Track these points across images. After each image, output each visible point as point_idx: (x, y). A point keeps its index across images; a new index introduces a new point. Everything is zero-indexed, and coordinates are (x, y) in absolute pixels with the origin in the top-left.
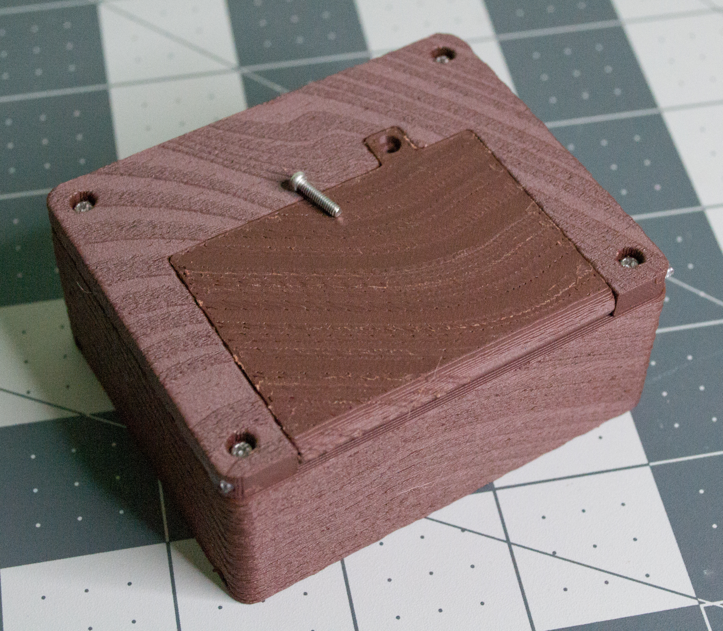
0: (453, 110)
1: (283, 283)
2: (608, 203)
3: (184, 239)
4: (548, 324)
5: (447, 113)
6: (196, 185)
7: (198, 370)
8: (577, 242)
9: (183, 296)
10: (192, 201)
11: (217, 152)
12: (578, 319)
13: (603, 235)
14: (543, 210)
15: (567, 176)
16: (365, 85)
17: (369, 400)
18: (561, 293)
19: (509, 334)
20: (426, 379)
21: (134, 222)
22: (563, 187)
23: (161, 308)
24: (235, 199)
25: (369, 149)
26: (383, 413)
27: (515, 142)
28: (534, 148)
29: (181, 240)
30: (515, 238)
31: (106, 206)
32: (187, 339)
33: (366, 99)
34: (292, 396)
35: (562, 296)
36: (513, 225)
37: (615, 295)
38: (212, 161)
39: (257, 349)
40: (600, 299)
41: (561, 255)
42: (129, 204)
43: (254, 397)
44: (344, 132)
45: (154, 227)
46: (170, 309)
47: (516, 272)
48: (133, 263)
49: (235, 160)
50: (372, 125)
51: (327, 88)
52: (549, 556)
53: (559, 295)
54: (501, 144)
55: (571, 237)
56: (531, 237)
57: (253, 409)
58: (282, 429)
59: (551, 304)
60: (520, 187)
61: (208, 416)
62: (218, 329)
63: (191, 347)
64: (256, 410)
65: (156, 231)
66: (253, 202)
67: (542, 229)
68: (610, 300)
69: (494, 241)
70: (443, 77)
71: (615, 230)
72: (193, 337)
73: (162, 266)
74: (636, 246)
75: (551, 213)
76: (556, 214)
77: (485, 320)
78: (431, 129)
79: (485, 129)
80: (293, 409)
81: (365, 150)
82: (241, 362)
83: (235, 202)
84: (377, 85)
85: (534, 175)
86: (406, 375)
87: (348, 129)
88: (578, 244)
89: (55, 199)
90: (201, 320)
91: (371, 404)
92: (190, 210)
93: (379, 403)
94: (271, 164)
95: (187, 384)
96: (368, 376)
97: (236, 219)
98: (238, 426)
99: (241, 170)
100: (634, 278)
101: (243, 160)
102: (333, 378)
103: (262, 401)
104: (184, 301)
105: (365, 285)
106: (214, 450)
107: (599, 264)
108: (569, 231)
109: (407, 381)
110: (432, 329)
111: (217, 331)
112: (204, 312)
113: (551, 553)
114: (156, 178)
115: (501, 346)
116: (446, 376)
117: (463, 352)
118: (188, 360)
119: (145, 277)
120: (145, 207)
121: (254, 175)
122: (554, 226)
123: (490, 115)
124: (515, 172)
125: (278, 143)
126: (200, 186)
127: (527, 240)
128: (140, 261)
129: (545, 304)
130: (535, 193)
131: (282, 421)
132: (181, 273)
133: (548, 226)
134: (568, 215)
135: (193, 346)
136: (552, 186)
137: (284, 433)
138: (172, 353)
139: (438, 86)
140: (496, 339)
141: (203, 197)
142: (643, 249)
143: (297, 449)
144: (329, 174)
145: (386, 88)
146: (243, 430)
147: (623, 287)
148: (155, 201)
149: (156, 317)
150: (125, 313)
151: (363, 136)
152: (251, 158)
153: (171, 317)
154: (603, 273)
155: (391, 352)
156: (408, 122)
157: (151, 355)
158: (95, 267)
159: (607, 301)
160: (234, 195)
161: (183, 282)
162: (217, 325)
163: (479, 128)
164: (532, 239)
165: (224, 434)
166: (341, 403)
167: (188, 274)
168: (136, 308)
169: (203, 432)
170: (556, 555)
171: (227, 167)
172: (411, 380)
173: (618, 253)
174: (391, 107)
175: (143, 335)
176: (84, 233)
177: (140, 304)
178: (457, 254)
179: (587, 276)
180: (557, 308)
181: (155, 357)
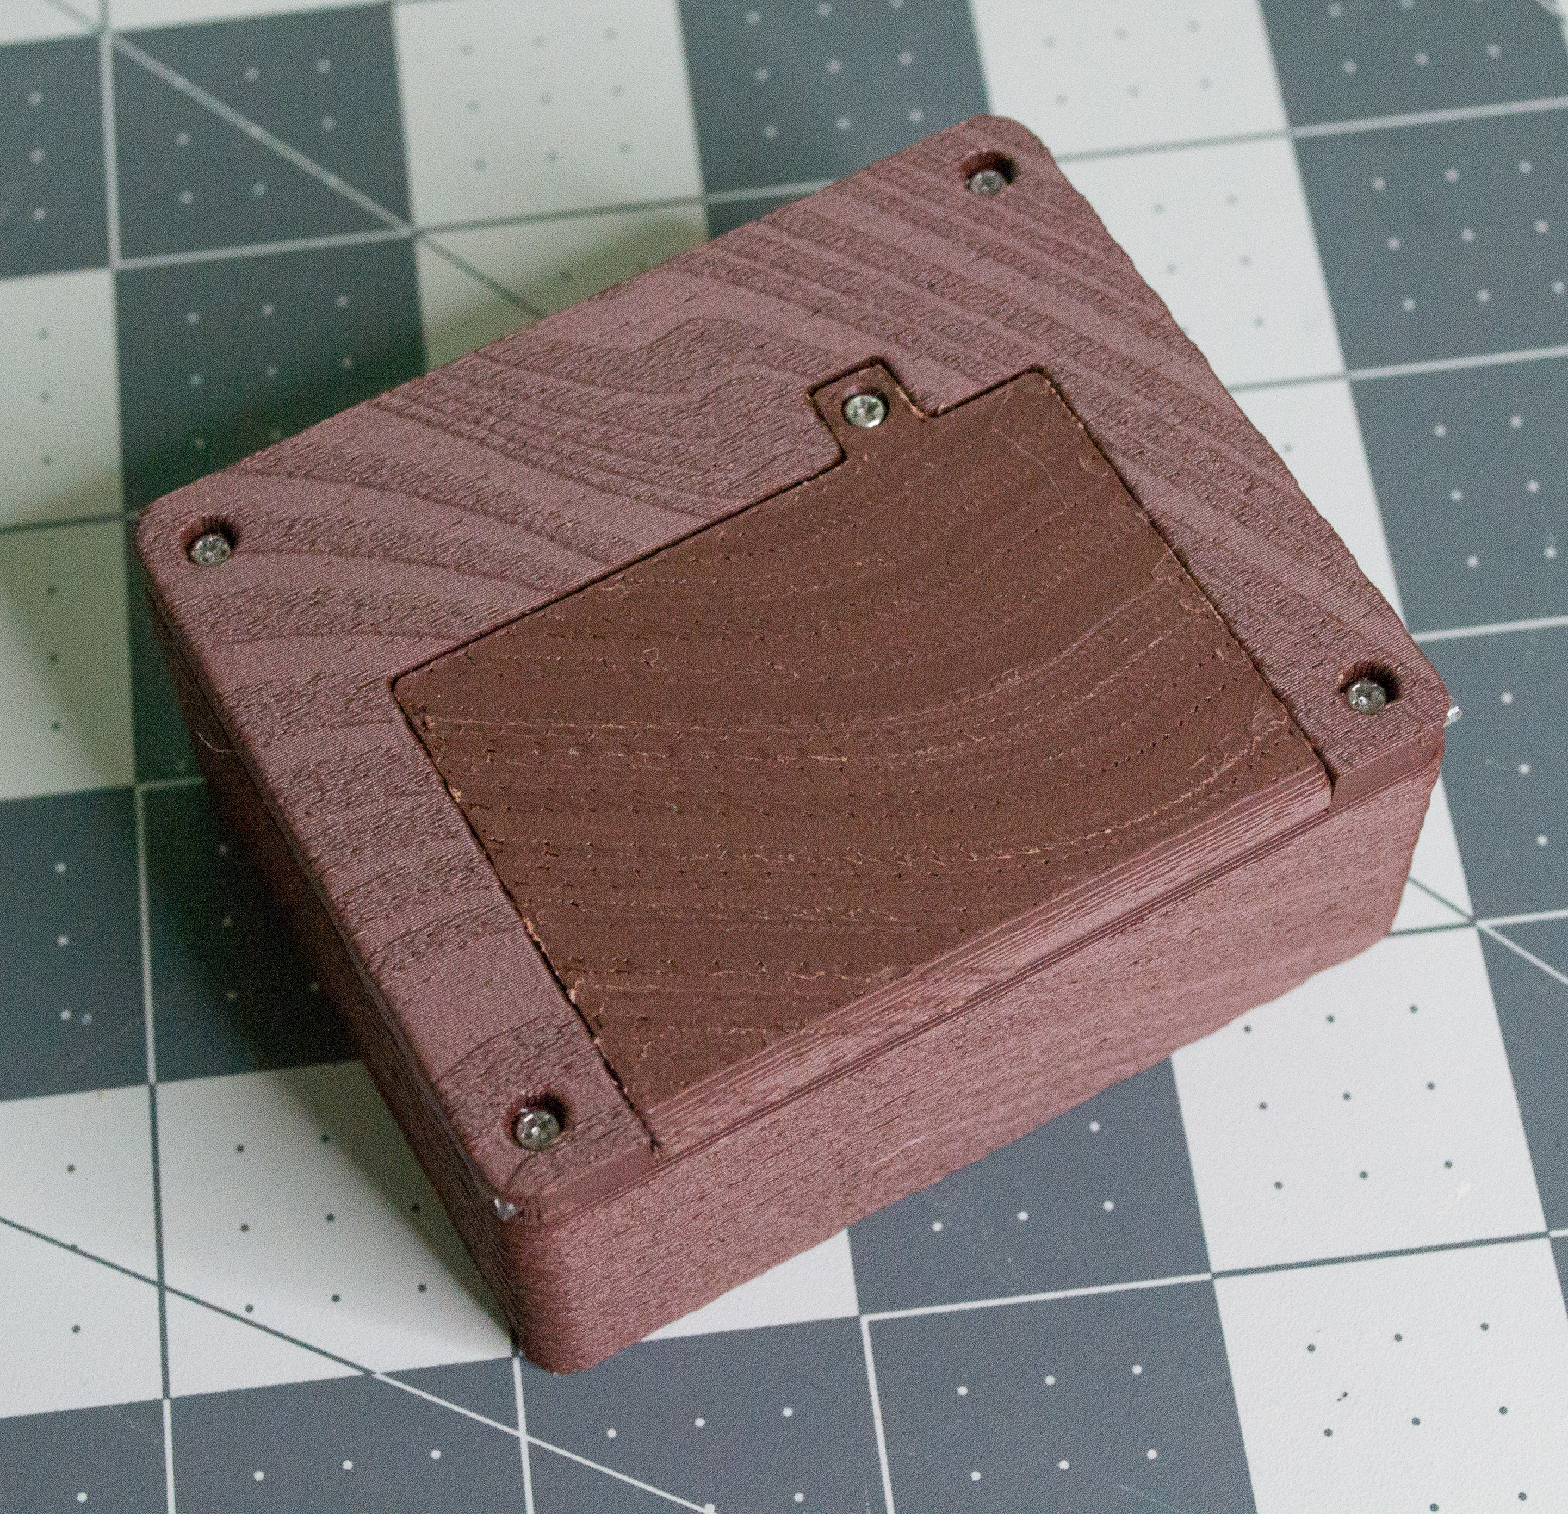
0: (1003, 316)
1: (629, 748)
2: (1328, 553)
3: (420, 635)
4: (1185, 848)
5: (992, 324)
6: (447, 502)
7: (449, 948)
8: (1256, 650)
9: (418, 774)
10: (438, 542)
11: (492, 420)
12: (1249, 835)
13: (1313, 631)
14: (1188, 571)
15: (1243, 484)
16: (814, 251)
17: (802, 1026)
18: (1216, 775)
19: (1103, 871)
20: (922, 977)
21: (316, 593)
22: (1232, 511)
23: (373, 801)
24: (529, 538)
25: (820, 416)
26: (830, 1052)
27: (1137, 398)
28: (1176, 412)
29: (414, 637)
30: (1126, 640)
31: (255, 552)
32: (426, 877)
33: (814, 286)
34: (644, 1015)
35: (1217, 785)
36: (1122, 607)
37: (1332, 777)
38: (482, 442)
39: (573, 904)
40: (1300, 789)
41: (1221, 684)
42: (305, 548)
43: (564, 1012)
44: (764, 371)
45: (359, 605)
46: (392, 803)
47: (1123, 724)
48: (315, 693)
49: (532, 441)
50: (827, 352)
51: (733, 259)
53: (1211, 780)
54: (1105, 402)
55: (1244, 635)
56: (1161, 638)
57: (562, 1042)
58: (620, 1088)
59: (1193, 802)
60: (1140, 515)
61: (469, 1055)
62: (492, 854)
63: (433, 894)
64: (567, 1043)
65: (364, 614)
66: (567, 545)
67: (1186, 619)
68: (1319, 790)
69: (1080, 648)
70: (987, 231)
71: (1338, 620)
72: (438, 871)
73: (376, 701)
74: (1383, 659)
75: (1204, 578)
76: (1214, 581)
77: (1051, 839)
78: (955, 364)
79: (1071, 365)
80: (645, 1047)
81: (812, 418)
82: (540, 934)
83: (529, 544)
84: (841, 251)
85: (1172, 482)
86: (881, 969)
87: (776, 364)
88: (1258, 655)
89: (150, 535)
90: (457, 832)
91: (806, 1036)
92: (433, 564)
93: (822, 1032)
94: (608, 449)
95: (424, 981)
96: (800, 971)
97: (530, 586)
98: (529, 1078)
99: (542, 466)
100: (1374, 737)
101: (545, 440)
102: (729, 974)
103: (580, 1022)
104: (421, 786)
105: (802, 752)
106: (480, 1135)
107: (1300, 703)
108: (1241, 622)
109: (881, 983)
110: (938, 860)
111: (489, 858)
112: (463, 813)
114: (363, 484)
115: (1083, 901)
116: (964, 970)
117: (1002, 916)
118: (428, 925)
119: (340, 727)
120: (340, 555)
121: (571, 477)
122: (1211, 611)
123: (1083, 329)
124: (1132, 472)
125: (623, 398)
126: (455, 505)
127: (1152, 645)
128: (330, 689)
129: (1181, 801)
130: (1173, 526)
131: (620, 1071)
132: (417, 722)
133: (1198, 611)
134: (1240, 580)
135: (438, 894)
136: (1211, 510)
137: (625, 1097)
138: (395, 909)
139: (973, 255)
140: (1073, 884)
141: (460, 532)
142: (1397, 667)
143: (652, 1134)
144: (731, 475)
145: (859, 257)
146: (540, 1089)
147: (1347, 761)
148: (361, 542)
149: (363, 823)
150: (298, 812)
151: (809, 383)
152: (564, 436)
153: (392, 825)
154: (1308, 725)
155: (852, 913)
156: (905, 345)
157: (352, 911)
158: (235, 702)
159: (1316, 792)
160: (528, 527)
161: (420, 740)
162: (490, 846)
163: (1058, 360)
164: (1161, 643)
165: (501, 1099)
166: (743, 1032)
167: (432, 725)
168: (322, 800)
169: (457, 1092)
171: (515, 458)
172: (891, 979)
173: (1342, 677)
174: (869, 307)
175: (335, 866)
176: (211, 620)
177: (328, 791)
178: (999, 679)
179: (1275, 735)
180: (1207, 813)
181: (361, 918)
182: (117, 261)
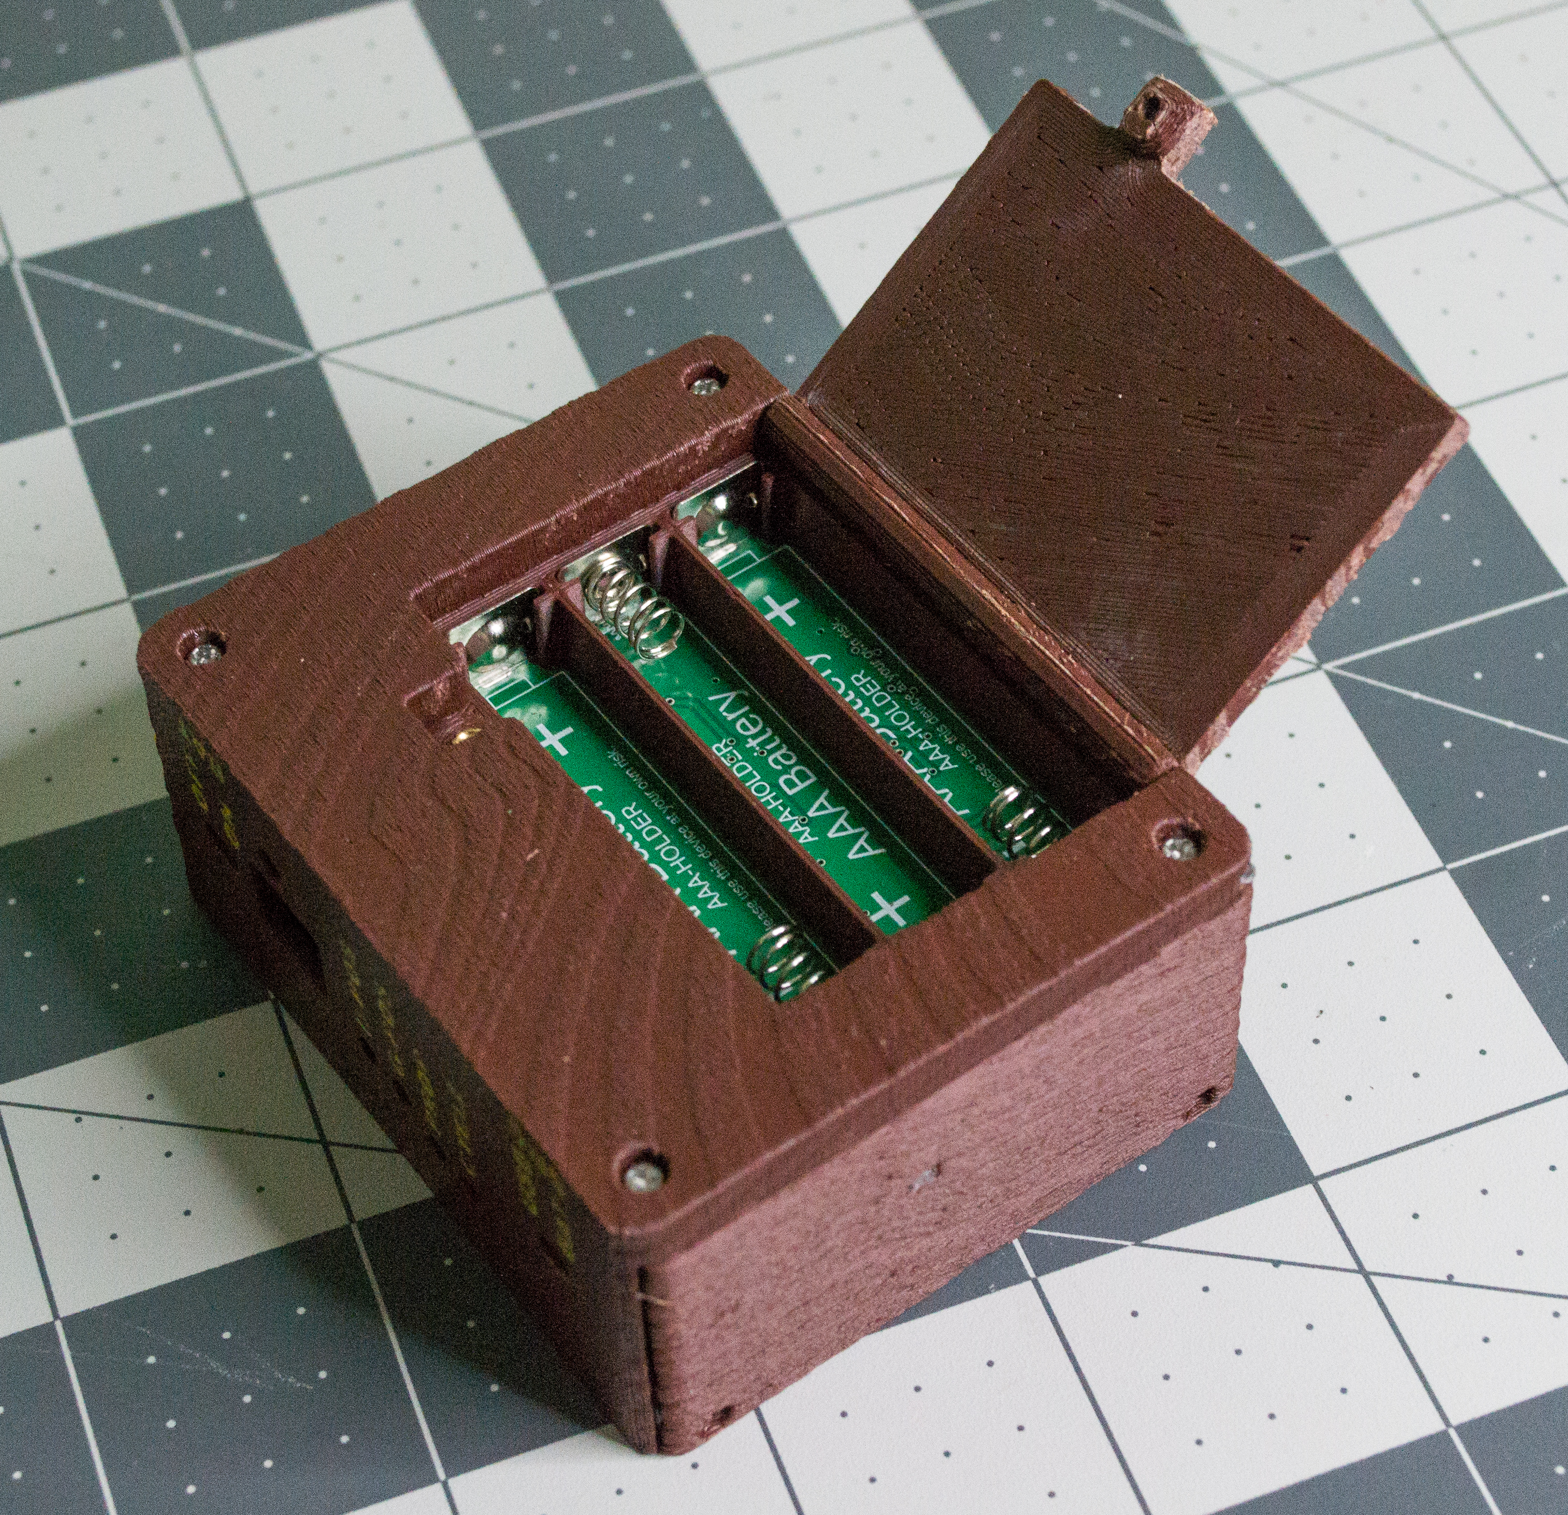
52: (1442, 1286)
113: (1445, 1279)
170: (1455, 1280)
182: (70, 420)
